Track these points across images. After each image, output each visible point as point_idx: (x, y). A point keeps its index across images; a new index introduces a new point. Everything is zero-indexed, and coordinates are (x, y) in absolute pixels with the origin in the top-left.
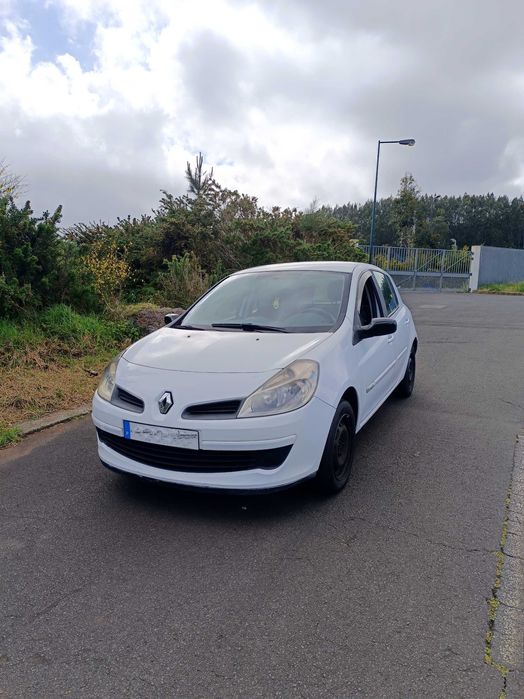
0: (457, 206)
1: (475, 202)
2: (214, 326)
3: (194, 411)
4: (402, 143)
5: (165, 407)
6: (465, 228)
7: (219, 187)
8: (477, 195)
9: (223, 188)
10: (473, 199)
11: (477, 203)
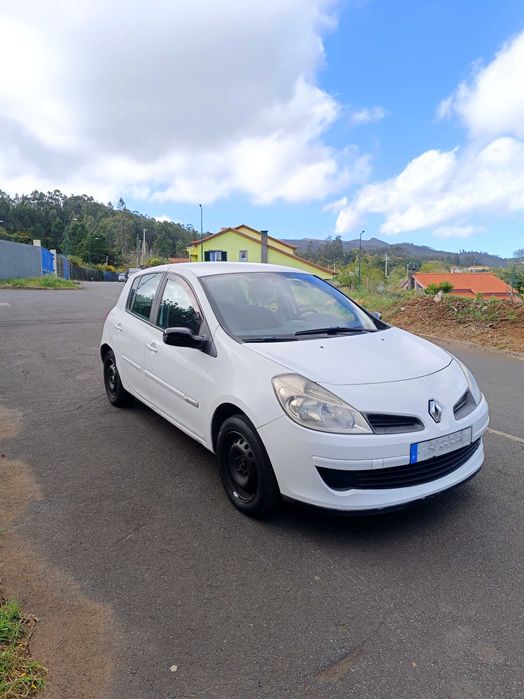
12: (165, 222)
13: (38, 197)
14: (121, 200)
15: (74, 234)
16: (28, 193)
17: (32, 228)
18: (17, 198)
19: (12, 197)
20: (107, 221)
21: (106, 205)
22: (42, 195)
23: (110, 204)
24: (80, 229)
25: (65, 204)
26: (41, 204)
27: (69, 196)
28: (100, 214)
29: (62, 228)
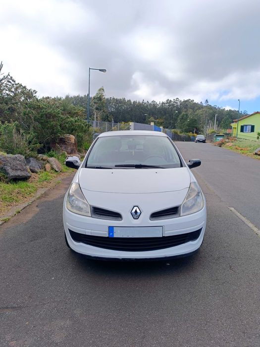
0: (110, 103)
1: (118, 101)
2: (116, 166)
3: (156, 215)
4: (100, 70)
5: (136, 215)
6: (115, 113)
7: (14, 82)
8: (118, 98)
9: (17, 82)
10: (117, 100)
11: (118, 102)
12: (230, 110)
13: (169, 102)
14: (207, 101)
15: (182, 118)
16: (165, 101)
17: (165, 117)
18: (160, 103)
19: (158, 103)
20: (199, 112)
21: (199, 103)
22: (171, 101)
23: (201, 103)
24: (185, 116)
25: (181, 104)
26: (169, 106)
27: (182, 101)
28: (196, 108)
29: (178, 116)
